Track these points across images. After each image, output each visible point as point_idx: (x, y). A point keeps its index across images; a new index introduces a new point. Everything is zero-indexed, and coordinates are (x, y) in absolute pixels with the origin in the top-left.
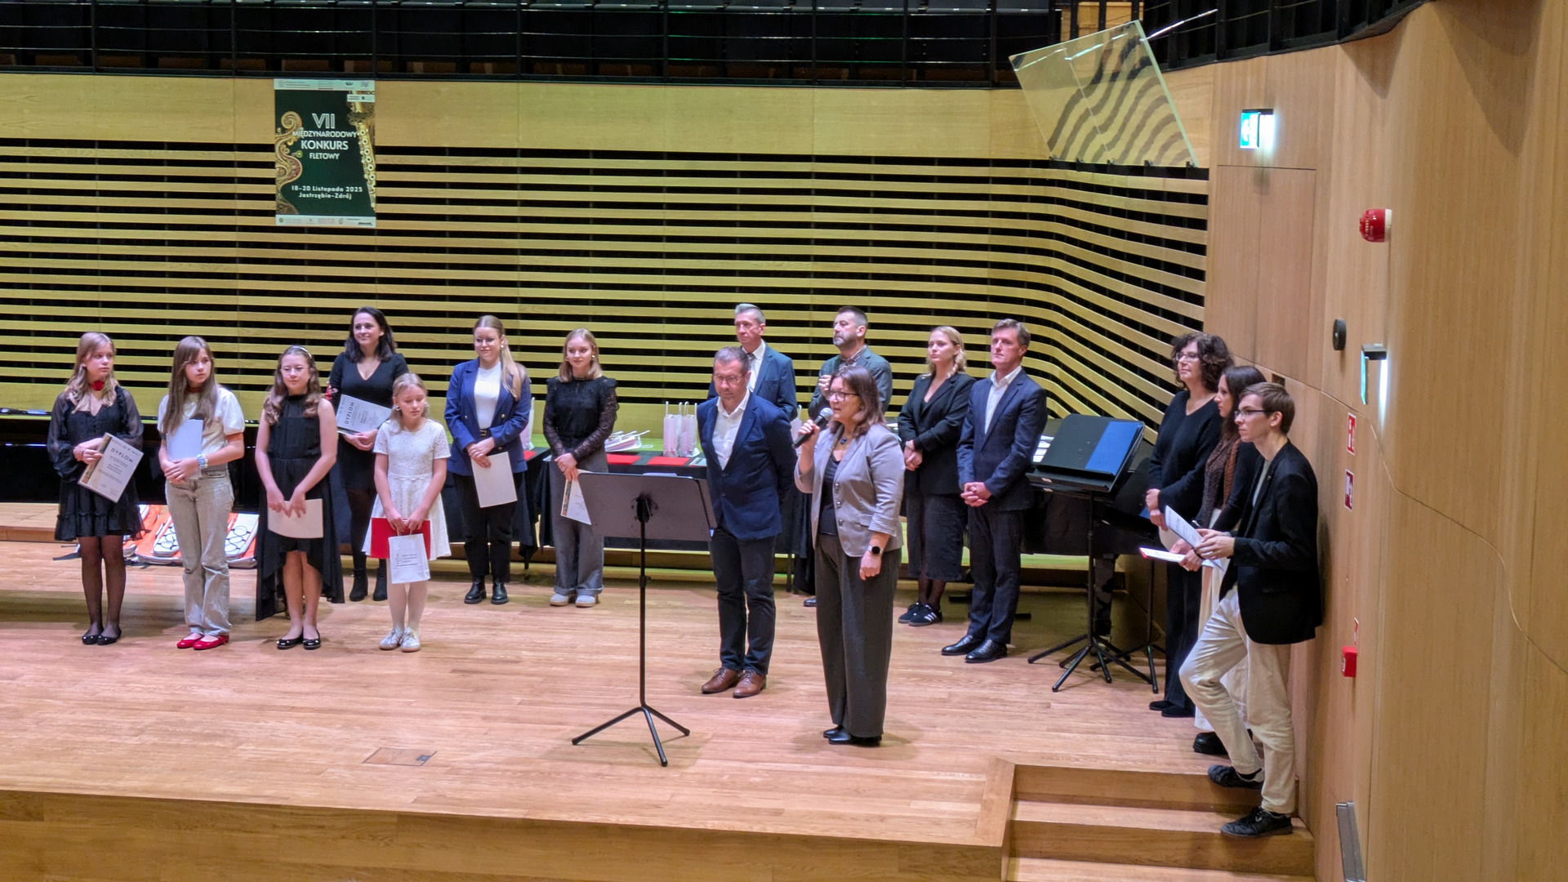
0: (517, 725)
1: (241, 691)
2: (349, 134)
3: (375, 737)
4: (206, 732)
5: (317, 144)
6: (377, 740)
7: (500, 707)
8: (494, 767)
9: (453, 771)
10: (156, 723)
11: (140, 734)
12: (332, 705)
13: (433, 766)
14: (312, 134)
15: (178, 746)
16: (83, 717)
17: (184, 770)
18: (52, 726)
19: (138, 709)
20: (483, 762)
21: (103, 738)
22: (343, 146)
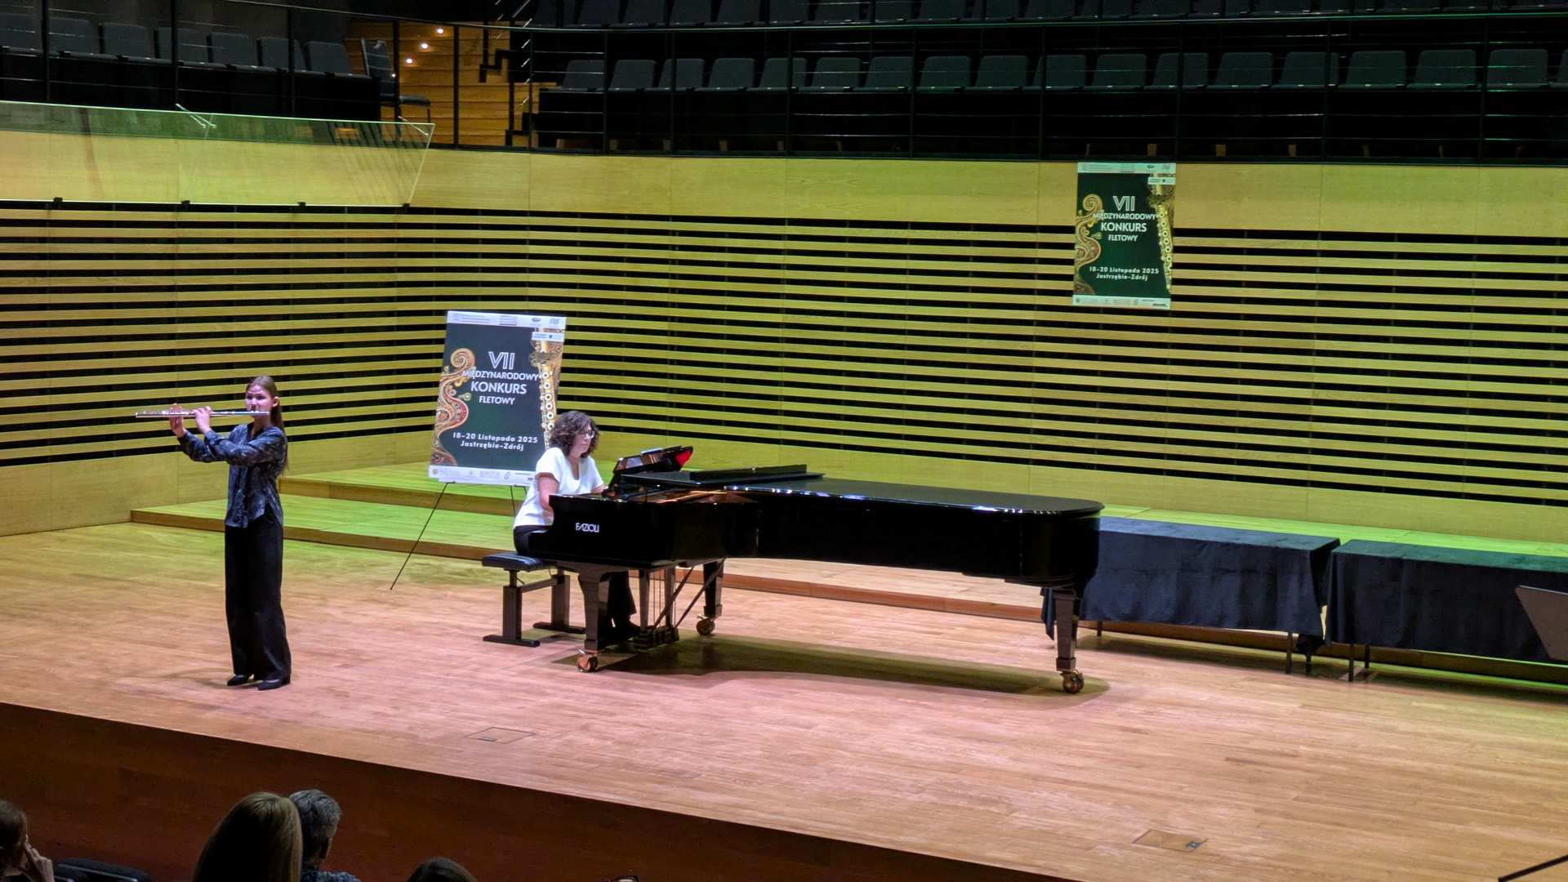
0: (1290, 821)
1: (1018, 760)
2: (1148, 217)
3: (1145, 819)
4: (983, 796)
5: (1116, 227)
6: (1147, 821)
7: (1274, 801)
8: (1267, 861)
9: (1222, 860)
10: (936, 783)
11: (920, 792)
12: (1105, 782)
13: (1204, 854)
14: (1112, 216)
15: (956, 807)
16: (870, 770)
17: (959, 831)
18: (841, 776)
19: (920, 768)
20: (1254, 855)
21: (887, 792)
22: (1142, 228)
